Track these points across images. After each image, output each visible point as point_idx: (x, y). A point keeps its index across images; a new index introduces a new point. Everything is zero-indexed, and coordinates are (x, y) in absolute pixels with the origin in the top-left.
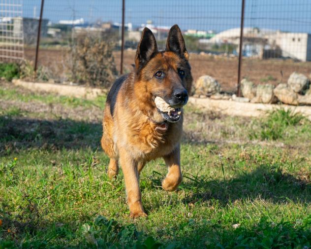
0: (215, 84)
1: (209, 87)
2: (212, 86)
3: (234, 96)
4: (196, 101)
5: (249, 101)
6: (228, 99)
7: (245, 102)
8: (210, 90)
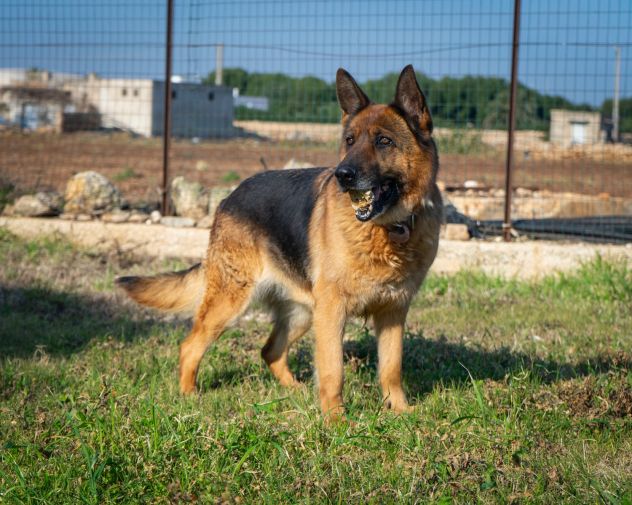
0: (110, 190)
1: (97, 195)
2: (104, 195)
3: (156, 215)
4: (72, 227)
5: (195, 225)
6: (144, 221)
7: (185, 227)
8: (99, 202)
